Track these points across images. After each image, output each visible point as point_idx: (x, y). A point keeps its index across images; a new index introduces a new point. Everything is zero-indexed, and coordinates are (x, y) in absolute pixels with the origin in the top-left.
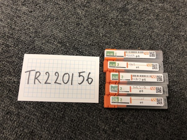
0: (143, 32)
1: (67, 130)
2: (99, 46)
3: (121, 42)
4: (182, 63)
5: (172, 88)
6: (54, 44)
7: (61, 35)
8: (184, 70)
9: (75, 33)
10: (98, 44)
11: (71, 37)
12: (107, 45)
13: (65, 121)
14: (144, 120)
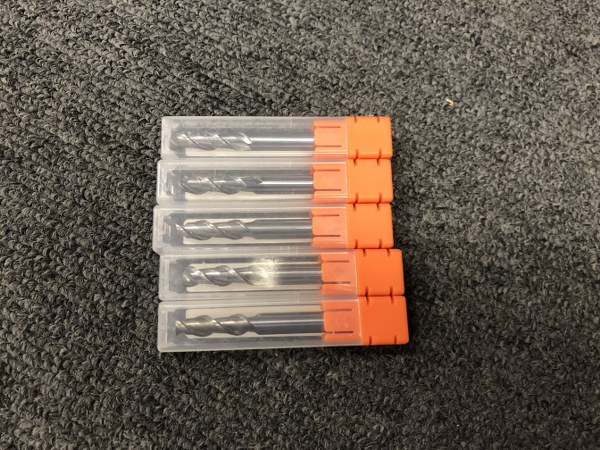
0: (451, 25)
1: (140, 372)
2: (282, 62)
3: (366, 56)
4: (587, 146)
5: (546, 236)
6: (111, 46)
7: (139, 15)
8: (592, 171)
9: (194, 10)
10: (279, 57)
11: (176, 25)
12: (313, 62)
13: (133, 336)
14: (434, 346)
